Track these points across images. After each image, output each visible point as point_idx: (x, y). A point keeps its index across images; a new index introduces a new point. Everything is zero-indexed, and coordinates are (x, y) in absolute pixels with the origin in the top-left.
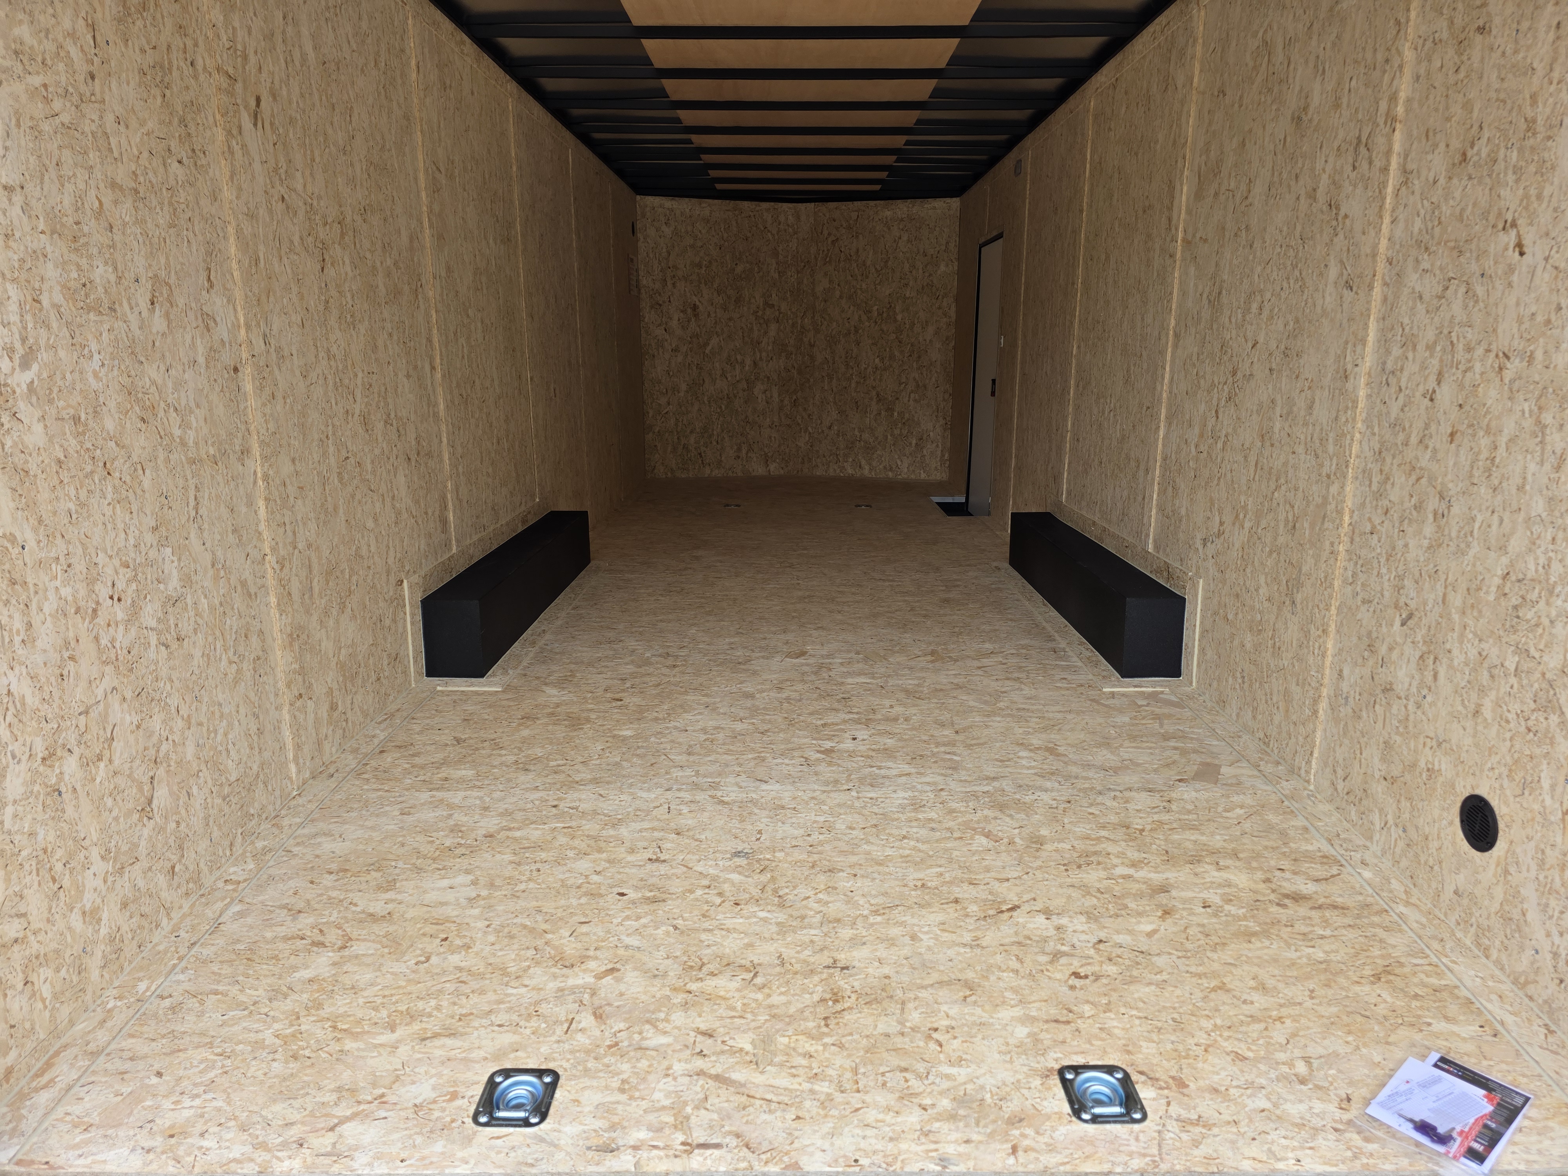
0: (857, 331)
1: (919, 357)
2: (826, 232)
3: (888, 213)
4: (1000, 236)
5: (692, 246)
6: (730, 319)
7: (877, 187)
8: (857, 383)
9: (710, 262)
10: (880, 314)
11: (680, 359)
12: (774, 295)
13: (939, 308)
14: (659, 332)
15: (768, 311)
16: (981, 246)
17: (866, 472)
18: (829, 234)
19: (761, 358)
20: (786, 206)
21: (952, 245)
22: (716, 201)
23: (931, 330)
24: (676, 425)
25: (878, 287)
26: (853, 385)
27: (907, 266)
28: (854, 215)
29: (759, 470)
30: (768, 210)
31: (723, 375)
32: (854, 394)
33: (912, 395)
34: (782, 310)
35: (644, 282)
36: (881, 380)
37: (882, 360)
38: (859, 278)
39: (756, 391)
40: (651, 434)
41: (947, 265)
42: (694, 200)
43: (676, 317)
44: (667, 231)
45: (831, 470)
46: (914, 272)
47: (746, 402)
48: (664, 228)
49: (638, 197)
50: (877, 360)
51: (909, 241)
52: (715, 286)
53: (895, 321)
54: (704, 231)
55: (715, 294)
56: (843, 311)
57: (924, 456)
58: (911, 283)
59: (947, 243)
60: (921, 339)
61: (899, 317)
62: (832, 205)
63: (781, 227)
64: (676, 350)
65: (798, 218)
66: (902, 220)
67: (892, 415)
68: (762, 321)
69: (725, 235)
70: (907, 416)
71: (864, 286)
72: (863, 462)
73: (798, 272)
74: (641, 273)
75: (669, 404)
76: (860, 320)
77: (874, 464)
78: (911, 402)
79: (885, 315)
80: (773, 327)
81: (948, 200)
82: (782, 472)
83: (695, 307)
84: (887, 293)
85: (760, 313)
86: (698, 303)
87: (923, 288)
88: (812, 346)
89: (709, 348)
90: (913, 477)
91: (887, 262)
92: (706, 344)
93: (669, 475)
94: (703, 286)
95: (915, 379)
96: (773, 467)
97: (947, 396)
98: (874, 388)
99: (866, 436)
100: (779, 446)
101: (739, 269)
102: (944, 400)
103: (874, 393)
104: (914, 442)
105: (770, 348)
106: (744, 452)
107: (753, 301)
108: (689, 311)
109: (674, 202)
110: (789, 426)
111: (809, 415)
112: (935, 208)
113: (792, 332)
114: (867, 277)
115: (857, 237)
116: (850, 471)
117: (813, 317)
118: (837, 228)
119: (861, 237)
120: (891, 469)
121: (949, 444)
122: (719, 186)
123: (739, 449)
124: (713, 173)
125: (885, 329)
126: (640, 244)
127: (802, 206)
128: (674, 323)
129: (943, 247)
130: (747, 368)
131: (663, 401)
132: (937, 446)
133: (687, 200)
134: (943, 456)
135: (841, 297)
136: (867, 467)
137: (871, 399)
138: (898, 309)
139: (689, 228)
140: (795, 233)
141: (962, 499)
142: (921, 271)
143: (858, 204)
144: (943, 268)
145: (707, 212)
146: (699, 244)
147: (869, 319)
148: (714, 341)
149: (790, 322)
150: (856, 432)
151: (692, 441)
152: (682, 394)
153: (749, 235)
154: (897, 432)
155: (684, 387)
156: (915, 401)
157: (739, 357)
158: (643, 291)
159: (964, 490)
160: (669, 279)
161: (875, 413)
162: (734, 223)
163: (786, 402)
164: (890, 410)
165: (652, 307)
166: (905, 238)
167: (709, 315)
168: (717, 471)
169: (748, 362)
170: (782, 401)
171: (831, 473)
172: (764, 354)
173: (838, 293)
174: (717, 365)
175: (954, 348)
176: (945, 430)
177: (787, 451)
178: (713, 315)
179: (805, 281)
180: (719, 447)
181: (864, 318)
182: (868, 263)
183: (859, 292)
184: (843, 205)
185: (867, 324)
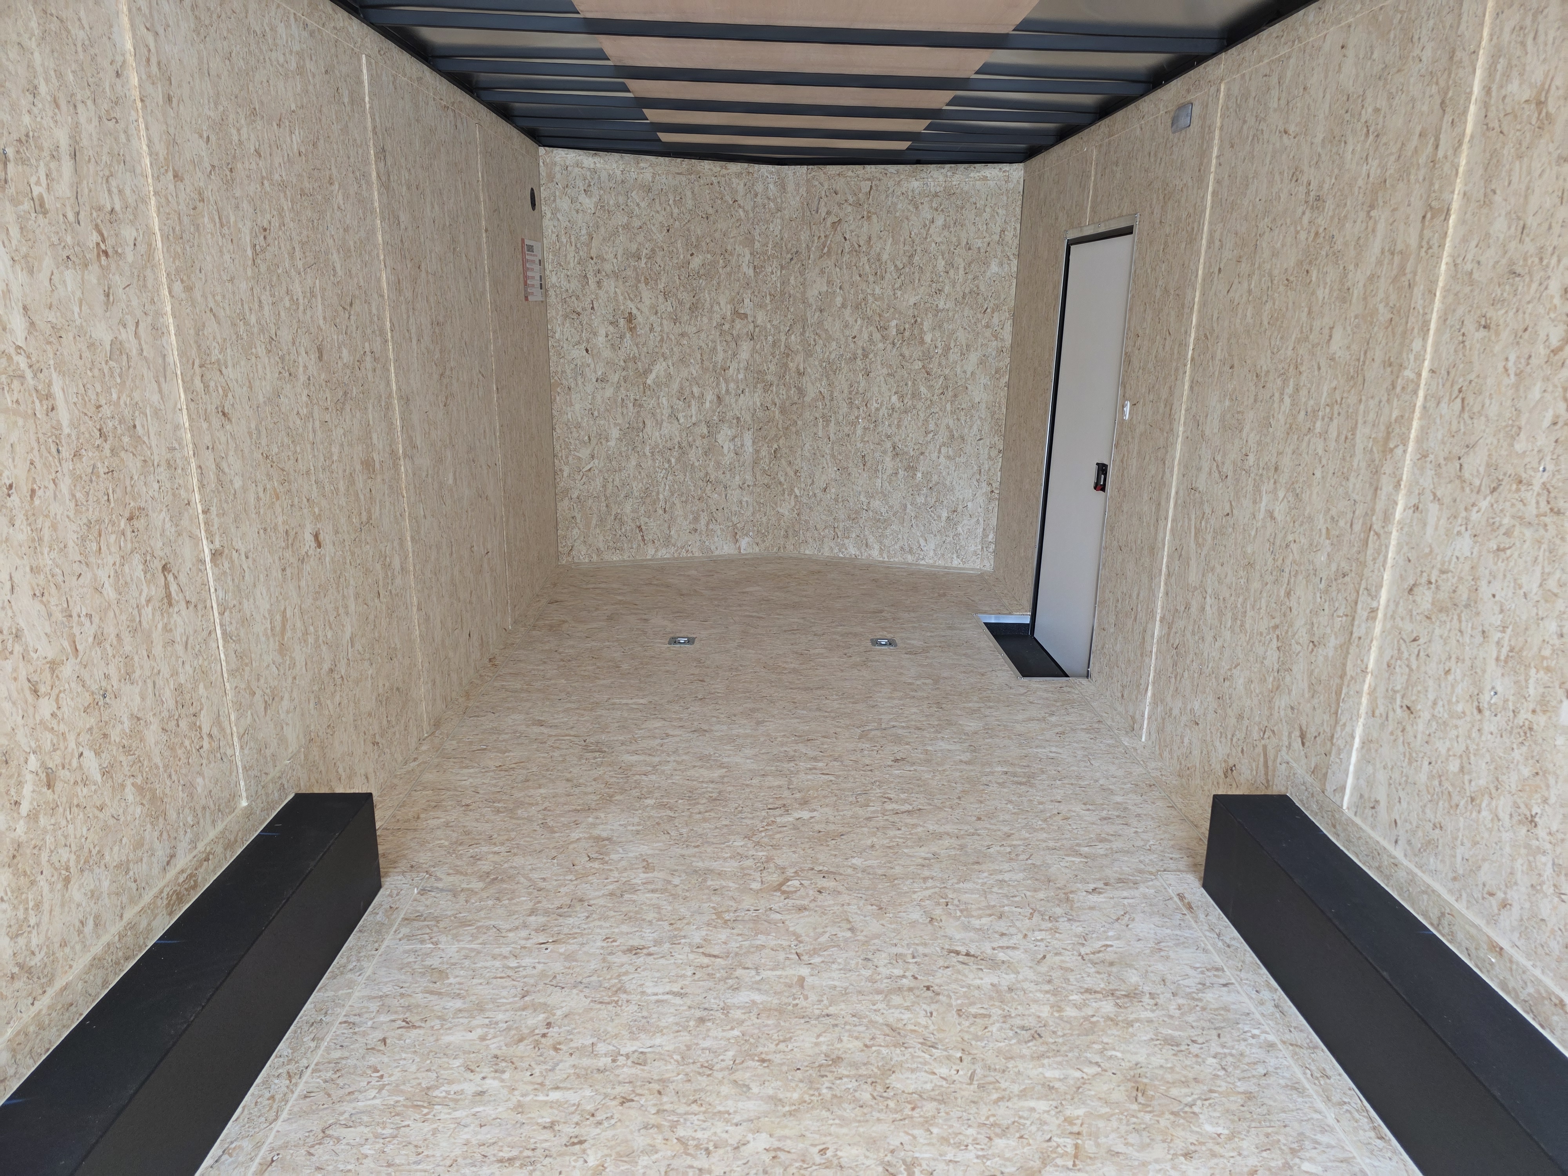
0: (865, 356)
1: (955, 396)
2: (823, 211)
3: (915, 184)
4: (1127, 231)
5: (626, 227)
6: (682, 335)
7: (903, 145)
8: (865, 428)
9: (653, 250)
10: (900, 332)
11: (609, 392)
12: (747, 301)
13: (987, 326)
14: (577, 353)
15: (738, 324)
16: (1071, 243)
17: (875, 553)
18: (828, 213)
19: (727, 390)
20: (765, 169)
21: (1009, 235)
22: (661, 159)
23: (974, 357)
24: (604, 486)
25: (899, 293)
26: (859, 432)
27: (941, 263)
28: (865, 186)
29: (724, 548)
30: (739, 175)
31: (674, 416)
32: (860, 445)
33: (944, 450)
34: (759, 322)
35: (552, 279)
36: (899, 426)
37: (902, 398)
38: (871, 279)
39: (721, 438)
40: (566, 502)
41: (1001, 264)
42: (628, 157)
43: (602, 332)
44: (588, 203)
45: (827, 549)
46: (952, 272)
47: (706, 453)
48: (583, 198)
49: (542, 150)
50: (894, 398)
51: (945, 226)
52: (661, 286)
53: (922, 342)
54: (643, 205)
55: (661, 299)
56: (846, 326)
57: (958, 535)
58: (947, 289)
59: (1003, 231)
60: (959, 370)
61: (928, 338)
62: (833, 169)
63: (758, 199)
64: (602, 380)
65: (783, 188)
66: (936, 195)
67: (913, 477)
68: (729, 338)
69: (676, 211)
70: (935, 478)
71: (878, 291)
72: (871, 539)
73: (782, 268)
74: (549, 267)
75: (593, 457)
76: (871, 340)
77: (887, 542)
78: (942, 459)
79: (907, 334)
80: (746, 347)
81: (1006, 167)
82: (757, 549)
83: (630, 318)
84: (912, 301)
85: (726, 327)
86: (635, 311)
87: (964, 297)
88: (801, 374)
89: (652, 376)
90: (941, 563)
91: (911, 256)
92: (647, 372)
93: (595, 558)
94: (642, 286)
95: (948, 427)
96: (744, 543)
97: (994, 453)
98: (888, 437)
99: (876, 504)
100: (753, 514)
101: (696, 262)
102: (990, 458)
103: (888, 445)
104: (945, 515)
105: (741, 376)
106: (703, 522)
107: (716, 308)
108: (622, 322)
109: (597, 159)
110: (768, 486)
111: (796, 472)
112: (985, 178)
113: (773, 354)
114: (883, 278)
115: (869, 217)
116: (852, 551)
117: (803, 334)
118: (840, 205)
119: (874, 218)
120: (911, 551)
121: (994, 522)
122: (665, 137)
123: (696, 519)
124: (653, 115)
125: (907, 353)
126: (546, 222)
127: (788, 171)
128: (601, 340)
129: (996, 237)
130: (708, 405)
131: (584, 453)
132: (978, 522)
133: (616, 156)
134: (985, 536)
135: (844, 306)
136: (877, 546)
137: (885, 452)
138: (926, 326)
139: (621, 199)
140: (779, 210)
141: (1027, 620)
142: (961, 271)
143: (871, 169)
144: (994, 268)
145: (648, 176)
146: (637, 223)
147: (884, 338)
148: (659, 368)
149: (770, 338)
150: (862, 498)
151: (628, 509)
152: (612, 443)
153: (711, 211)
154: (920, 500)
155: (615, 433)
156: (948, 457)
157: (696, 390)
158: (551, 292)
159: (1028, 605)
160: (590, 275)
161: (889, 472)
162: (689, 194)
163: (764, 453)
164: (911, 469)
165: (566, 317)
166: (940, 222)
167: (652, 329)
168: (664, 551)
169: (710, 396)
170: (757, 451)
171: (826, 552)
172: (732, 385)
173: (839, 300)
174: (664, 401)
175: (1008, 385)
176: (990, 500)
177: (764, 519)
178: (658, 329)
179: (792, 281)
180: (667, 516)
181: (877, 336)
182: (885, 257)
183: (870, 299)
184: (850, 171)
185: (881, 345)
